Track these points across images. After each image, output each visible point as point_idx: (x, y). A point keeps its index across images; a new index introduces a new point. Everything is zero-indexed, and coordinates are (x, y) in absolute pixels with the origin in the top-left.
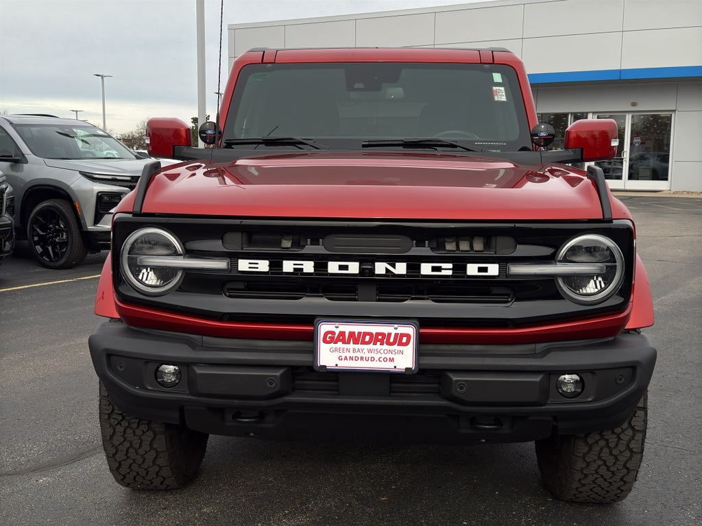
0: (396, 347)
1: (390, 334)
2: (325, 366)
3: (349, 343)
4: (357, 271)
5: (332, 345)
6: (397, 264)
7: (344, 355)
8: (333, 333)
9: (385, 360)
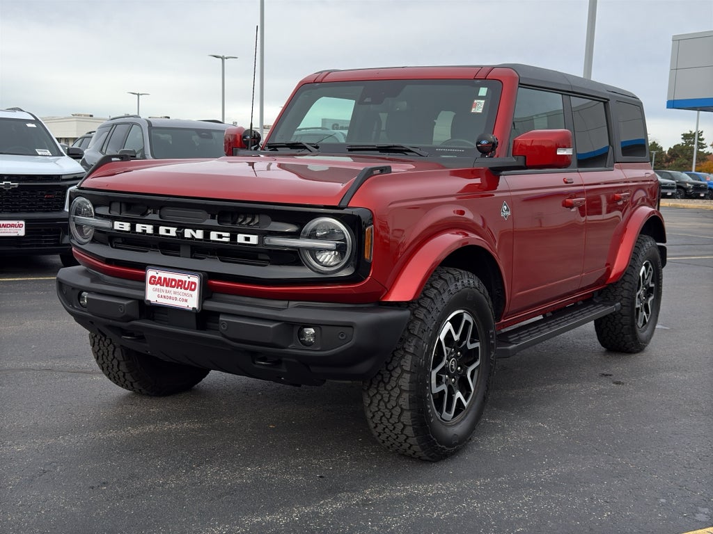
0: (188, 291)
1: (185, 281)
2: (149, 301)
3: (163, 285)
4: (174, 235)
5: (154, 286)
6: (197, 231)
7: (161, 294)
8: (155, 277)
9: (183, 300)
